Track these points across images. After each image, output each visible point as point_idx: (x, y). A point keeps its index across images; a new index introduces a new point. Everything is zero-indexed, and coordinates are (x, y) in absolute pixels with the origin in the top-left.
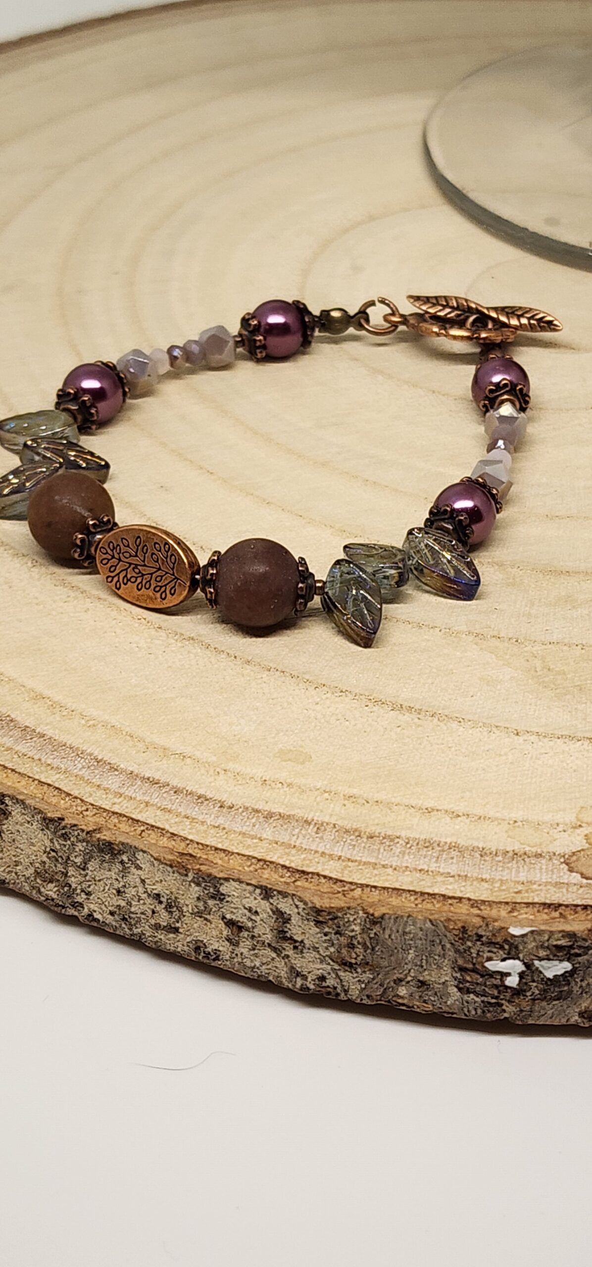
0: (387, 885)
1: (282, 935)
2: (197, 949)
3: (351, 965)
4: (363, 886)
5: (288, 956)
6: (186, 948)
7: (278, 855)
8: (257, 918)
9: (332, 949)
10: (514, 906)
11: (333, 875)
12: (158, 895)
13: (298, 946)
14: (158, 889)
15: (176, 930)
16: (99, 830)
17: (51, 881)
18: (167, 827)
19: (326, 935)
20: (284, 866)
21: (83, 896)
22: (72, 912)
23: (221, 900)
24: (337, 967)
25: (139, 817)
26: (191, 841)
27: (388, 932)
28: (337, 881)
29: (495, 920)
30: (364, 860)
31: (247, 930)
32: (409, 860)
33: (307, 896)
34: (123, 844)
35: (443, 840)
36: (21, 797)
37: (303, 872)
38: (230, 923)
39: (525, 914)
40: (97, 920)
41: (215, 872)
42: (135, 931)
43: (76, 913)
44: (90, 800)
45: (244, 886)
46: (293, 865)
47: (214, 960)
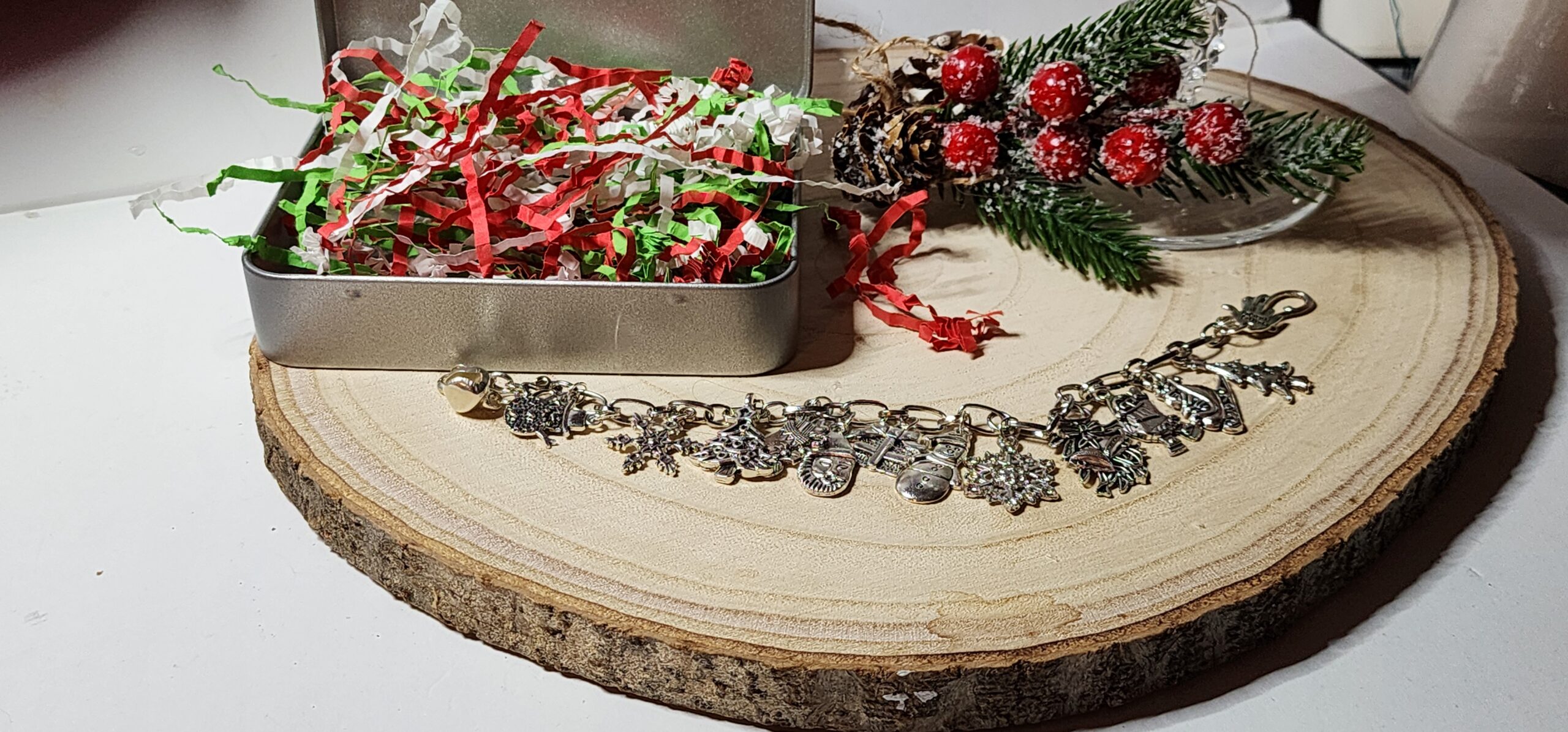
0: (817, 651)
1: (754, 690)
2: (697, 702)
3: (797, 705)
4: (802, 653)
5: (756, 702)
6: (690, 702)
7: (746, 636)
8: (736, 679)
9: (785, 695)
10: (898, 658)
11: (783, 647)
12: (671, 670)
13: (763, 695)
14: (670, 665)
15: (683, 691)
16: (631, 630)
17: (599, 665)
18: (674, 625)
19: (781, 686)
20: (750, 644)
21: (621, 673)
22: (613, 685)
23: (712, 669)
24: (788, 706)
25: (655, 620)
26: (690, 633)
27: (820, 681)
28: (785, 651)
29: (888, 668)
30: (801, 636)
31: (730, 687)
32: (828, 634)
33: (767, 662)
34: (647, 638)
35: (848, 619)
36: (579, 613)
37: (764, 647)
38: (718, 684)
39: (906, 663)
40: (630, 689)
41: (707, 651)
42: (656, 694)
43: (616, 686)
44: (622, 611)
45: (727, 659)
46: (756, 643)
47: (709, 708)
